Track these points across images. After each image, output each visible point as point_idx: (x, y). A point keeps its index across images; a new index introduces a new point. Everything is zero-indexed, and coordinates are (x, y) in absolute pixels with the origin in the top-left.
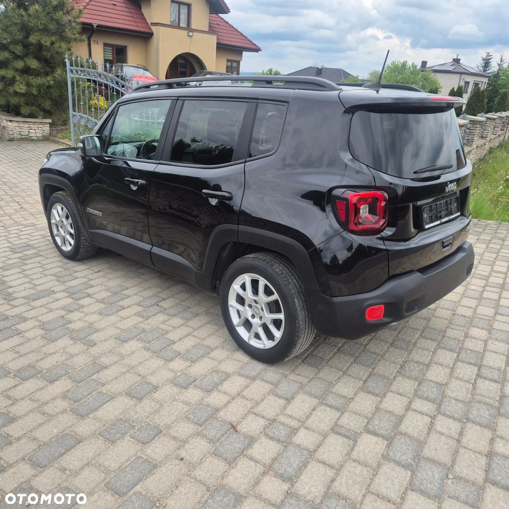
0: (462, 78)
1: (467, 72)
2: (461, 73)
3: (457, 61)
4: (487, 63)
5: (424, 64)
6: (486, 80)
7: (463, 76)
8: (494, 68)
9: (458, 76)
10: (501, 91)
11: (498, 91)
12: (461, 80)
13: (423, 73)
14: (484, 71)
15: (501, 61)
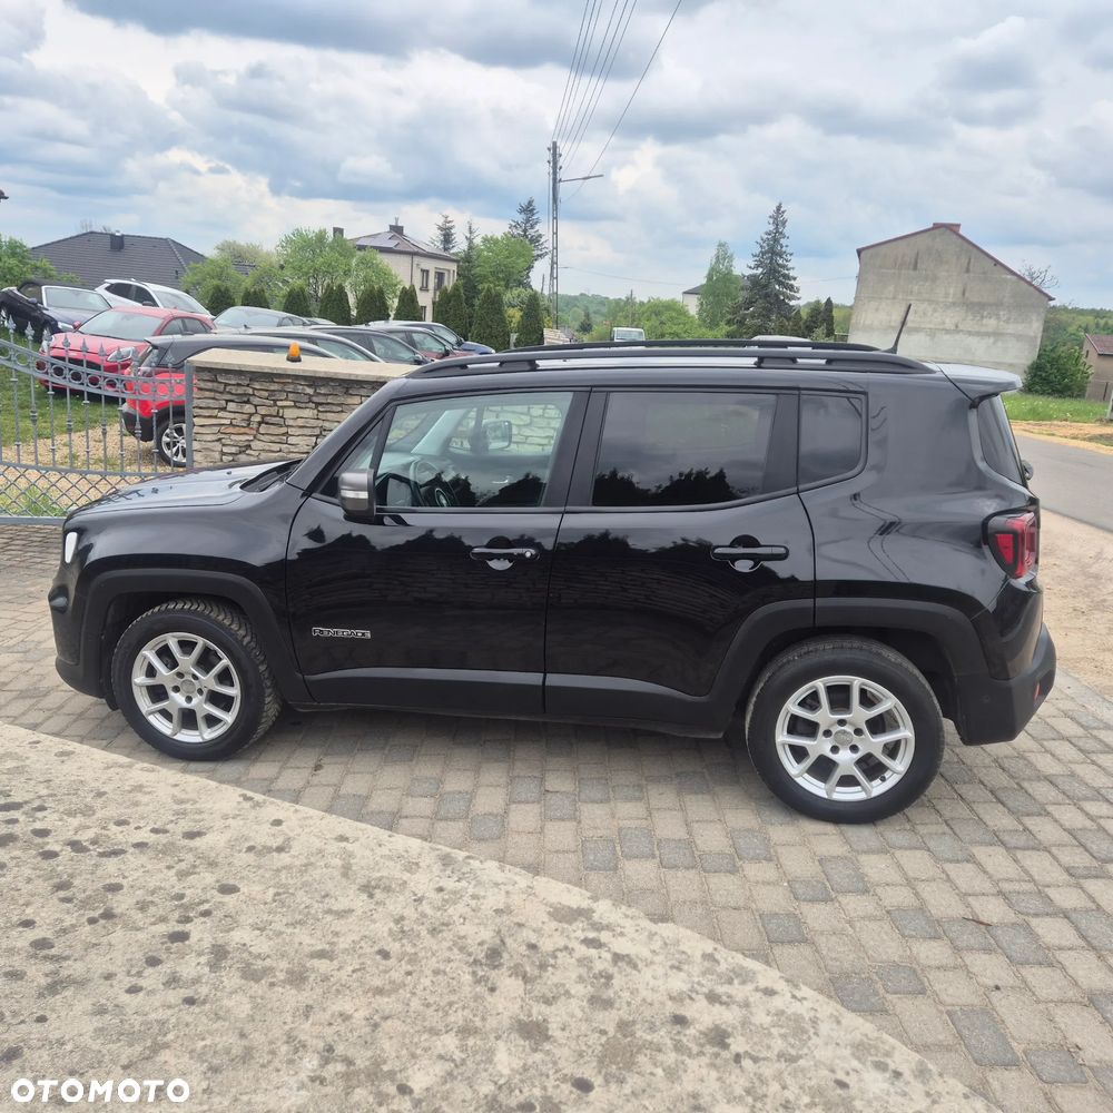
0: (415, 263)
1: (420, 251)
2: (413, 254)
3: (397, 230)
4: (447, 238)
5: (339, 231)
6: (453, 267)
7: (416, 259)
8: (460, 245)
9: (407, 259)
10: (480, 287)
11: (475, 287)
12: (415, 266)
13: (361, 253)
14: (446, 249)
15: (471, 232)
